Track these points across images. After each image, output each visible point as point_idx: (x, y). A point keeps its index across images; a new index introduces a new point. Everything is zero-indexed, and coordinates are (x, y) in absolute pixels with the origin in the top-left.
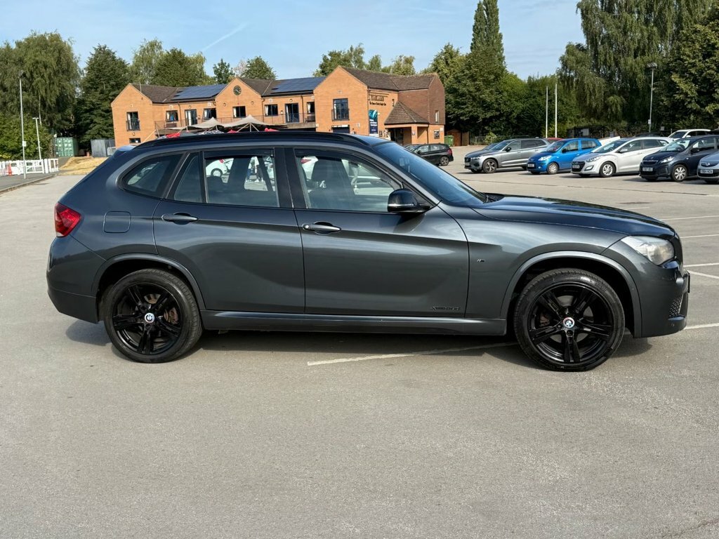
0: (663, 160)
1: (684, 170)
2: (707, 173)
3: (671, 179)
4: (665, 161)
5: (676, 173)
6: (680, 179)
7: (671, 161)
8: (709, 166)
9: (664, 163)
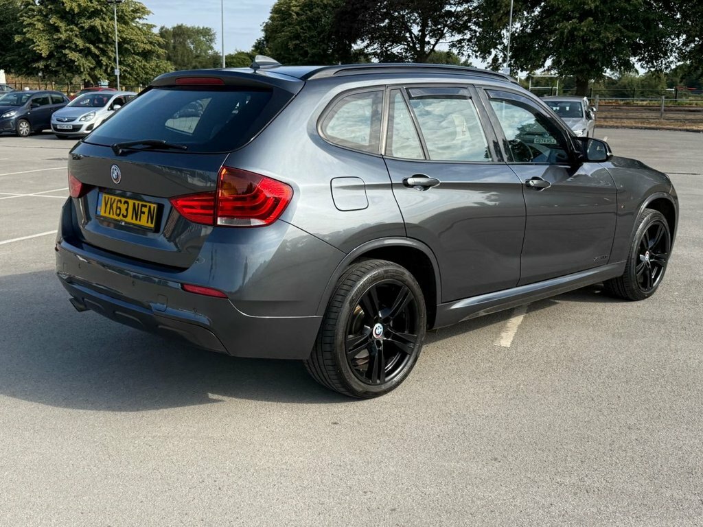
0: (5, 113)
1: (27, 125)
2: (65, 128)
3: (16, 134)
4: (8, 115)
5: (21, 128)
6: (24, 134)
7: (13, 115)
8: (67, 121)
9: (6, 117)
